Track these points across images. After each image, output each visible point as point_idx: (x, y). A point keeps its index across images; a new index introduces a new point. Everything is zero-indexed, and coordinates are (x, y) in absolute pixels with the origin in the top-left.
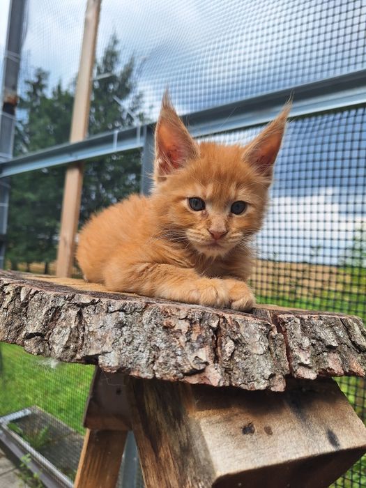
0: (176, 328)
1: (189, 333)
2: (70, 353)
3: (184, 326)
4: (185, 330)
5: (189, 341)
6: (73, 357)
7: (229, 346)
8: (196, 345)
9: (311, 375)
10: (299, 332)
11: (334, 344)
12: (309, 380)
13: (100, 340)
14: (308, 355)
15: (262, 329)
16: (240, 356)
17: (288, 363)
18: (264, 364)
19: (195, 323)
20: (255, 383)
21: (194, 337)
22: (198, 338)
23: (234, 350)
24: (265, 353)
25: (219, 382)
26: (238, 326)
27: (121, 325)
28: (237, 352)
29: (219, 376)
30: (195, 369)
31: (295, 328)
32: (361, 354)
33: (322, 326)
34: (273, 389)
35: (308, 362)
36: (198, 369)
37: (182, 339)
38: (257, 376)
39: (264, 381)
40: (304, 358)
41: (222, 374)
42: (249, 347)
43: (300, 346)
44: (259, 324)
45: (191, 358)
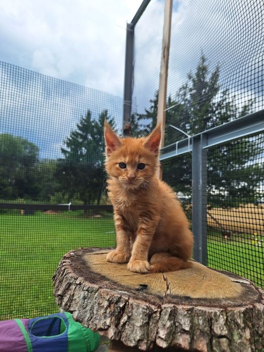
0: (102, 305)
1: (106, 308)
2: (67, 307)
3: (106, 304)
4: (105, 307)
5: (106, 312)
6: (68, 309)
7: (125, 318)
8: (108, 315)
9: (164, 345)
10: (167, 317)
11: (187, 329)
12: (161, 348)
13: (76, 303)
14: (166, 333)
15: (144, 312)
16: (128, 325)
17: (155, 334)
18: (138, 333)
19: (113, 303)
20: (129, 342)
21: (108, 311)
22: (110, 312)
23: (127, 322)
24: (141, 326)
25: (112, 337)
26: (133, 308)
27: (85, 298)
28: (127, 323)
29: (113, 334)
30: (102, 328)
31: (165, 314)
32: (217, 339)
33: (185, 315)
34: (139, 348)
35: (163, 337)
36: (103, 328)
37: (103, 311)
38: (132, 338)
39: (134, 342)
40: (162, 333)
41: (115, 333)
42: (134, 322)
43: (164, 325)
44: (144, 309)
45: (102, 322)
